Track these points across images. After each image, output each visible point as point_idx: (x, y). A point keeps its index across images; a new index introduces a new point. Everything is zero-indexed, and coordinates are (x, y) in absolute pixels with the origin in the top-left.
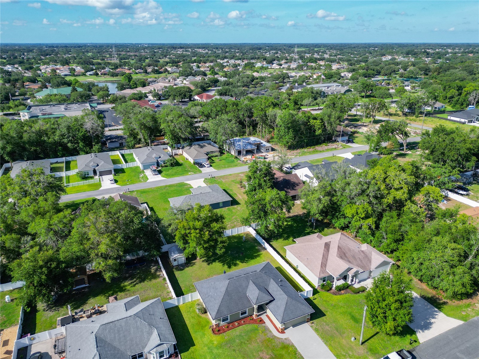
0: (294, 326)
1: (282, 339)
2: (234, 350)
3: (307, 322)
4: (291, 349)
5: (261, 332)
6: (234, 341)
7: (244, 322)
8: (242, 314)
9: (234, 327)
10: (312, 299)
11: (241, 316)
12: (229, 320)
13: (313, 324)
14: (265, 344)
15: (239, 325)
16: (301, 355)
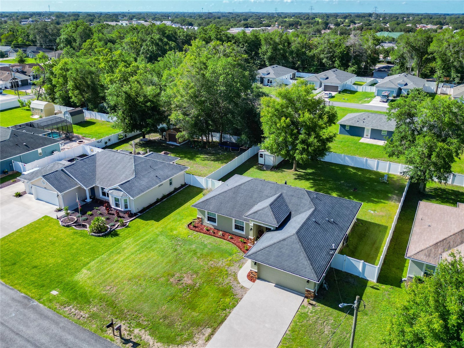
0: (279, 285)
1: (239, 283)
2: (175, 251)
3: (306, 297)
4: (228, 300)
5: (230, 258)
6: (190, 245)
7: (232, 238)
8: (237, 227)
9: (214, 234)
10: (369, 284)
11: (234, 230)
12: (216, 224)
13: (310, 307)
14: (211, 271)
15: (223, 237)
16: (226, 316)
